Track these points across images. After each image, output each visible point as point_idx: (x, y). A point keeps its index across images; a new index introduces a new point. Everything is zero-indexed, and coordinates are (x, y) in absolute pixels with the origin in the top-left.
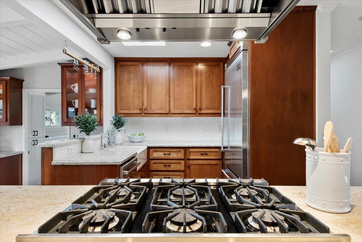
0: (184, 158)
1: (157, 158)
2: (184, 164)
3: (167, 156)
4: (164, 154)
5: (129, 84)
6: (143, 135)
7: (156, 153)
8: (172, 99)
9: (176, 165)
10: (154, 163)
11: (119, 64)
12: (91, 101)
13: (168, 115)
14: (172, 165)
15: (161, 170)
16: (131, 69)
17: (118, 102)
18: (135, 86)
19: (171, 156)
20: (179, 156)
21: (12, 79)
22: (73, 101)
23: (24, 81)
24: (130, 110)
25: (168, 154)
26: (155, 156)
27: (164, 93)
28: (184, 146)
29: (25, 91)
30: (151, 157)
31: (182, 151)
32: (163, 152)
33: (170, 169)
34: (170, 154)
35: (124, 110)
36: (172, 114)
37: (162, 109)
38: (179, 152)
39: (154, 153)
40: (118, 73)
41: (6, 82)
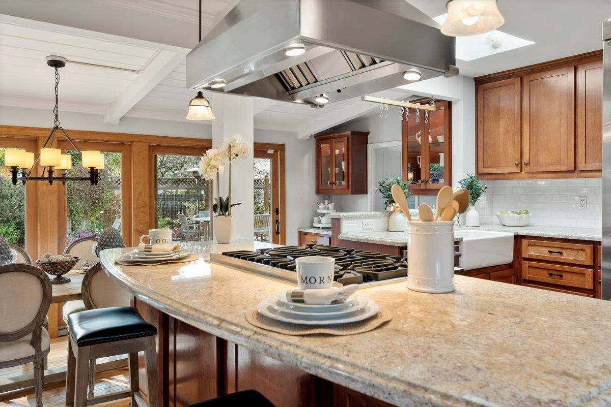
0: (592, 264)
1: (535, 258)
2: (592, 276)
3: (556, 257)
4: (550, 252)
5: (498, 120)
6: (527, 213)
7: (533, 247)
8: (581, 141)
9: (575, 277)
10: (529, 267)
11: (481, 87)
12: (440, 156)
13: (573, 175)
14: (566, 276)
15: (544, 281)
16: (501, 92)
17: (480, 153)
18: (509, 124)
19: (564, 257)
20: (580, 258)
21: (353, 133)
22: (418, 157)
23: (369, 133)
24: (499, 167)
25: (557, 252)
26: (532, 253)
27: (563, 129)
28: (592, 238)
29: (370, 148)
30: (525, 255)
31: (589, 249)
32: (547, 247)
33: (561, 282)
34: (561, 253)
35: (489, 167)
36: (581, 171)
37: (559, 162)
38: (582, 250)
39: (529, 247)
40: (480, 103)
41: (348, 138)
